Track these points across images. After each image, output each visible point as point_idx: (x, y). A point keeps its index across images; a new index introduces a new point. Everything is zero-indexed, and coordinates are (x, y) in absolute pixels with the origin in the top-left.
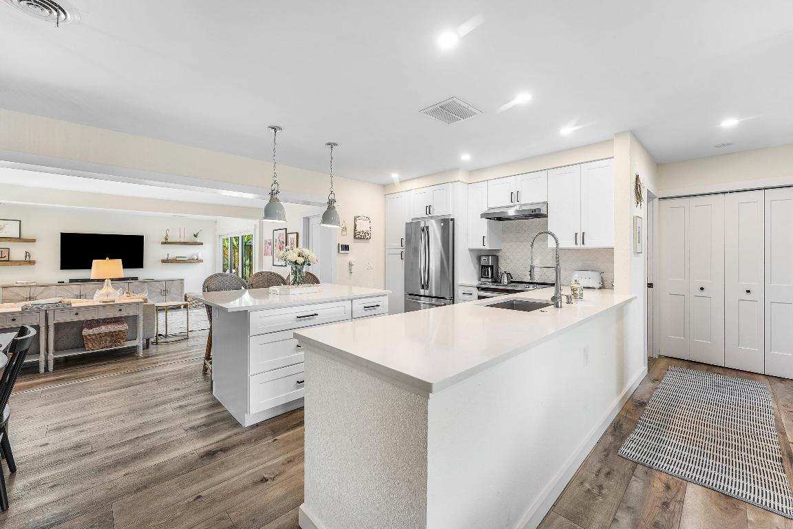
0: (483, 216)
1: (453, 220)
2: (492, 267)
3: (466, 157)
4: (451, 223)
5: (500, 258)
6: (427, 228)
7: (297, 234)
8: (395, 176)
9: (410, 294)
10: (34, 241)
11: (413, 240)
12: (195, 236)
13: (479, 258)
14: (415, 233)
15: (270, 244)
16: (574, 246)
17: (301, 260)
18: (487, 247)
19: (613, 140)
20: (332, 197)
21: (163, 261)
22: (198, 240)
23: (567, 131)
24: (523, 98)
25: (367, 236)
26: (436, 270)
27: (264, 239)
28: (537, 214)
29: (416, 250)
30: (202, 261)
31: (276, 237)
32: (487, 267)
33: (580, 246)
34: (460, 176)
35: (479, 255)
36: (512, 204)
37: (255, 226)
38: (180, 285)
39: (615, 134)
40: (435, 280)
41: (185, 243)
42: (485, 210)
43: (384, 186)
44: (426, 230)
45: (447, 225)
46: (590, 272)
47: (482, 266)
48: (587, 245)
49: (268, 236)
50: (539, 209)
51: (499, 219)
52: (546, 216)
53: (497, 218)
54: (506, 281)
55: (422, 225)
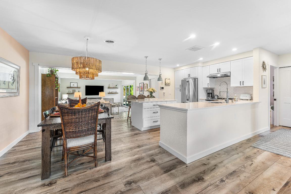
0: (207, 77)
2: (211, 93)
3: (201, 59)
4: (197, 79)
5: (214, 90)
6: (189, 81)
7: (147, 84)
8: (178, 65)
10: (80, 88)
11: (184, 86)
12: (116, 86)
13: (207, 91)
14: (185, 83)
15: (139, 88)
16: (240, 86)
17: (153, 91)
18: (209, 87)
19: (252, 51)
20: (160, 74)
21: (108, 93)
22: (117, 87)
23: (235, 50)
24: (216, 44)
25: (169, 84)
26: (192, 94)
27: (137, 86)
28: (226, 76)
29: (185, 89)
30: (118, 93)
31: (140, 85)
33: (242, 86)
34: (200, 64)
35: (207, 89)
36: (218, 73)
37: (134, 82)
38: (113, 100)
39: (254, 49)
40: (192, 98)
41: (113, 88)
42: (208, 75)
43: (174, 68)
44: (188, 82)
45: (195, 80)
46: (247, 94)
47: (208, 93)
48: (245, 85)
49: (138, 85)
50: (227, 74)
51: (214, 78)
52: (229, 76)
53: (213, 77)
54: (216, 98)
55: (187, 80)
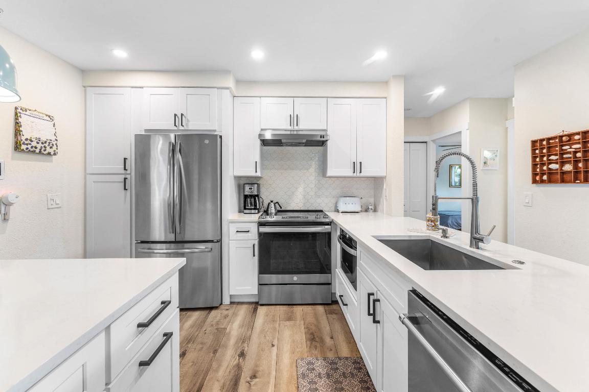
1: (221, 137)
2: (258, 197)
4: (219, 139)
5: (261, 186)
9: (142, 242)
18: (259, 174)
25: (48, 150)
32: (251, 196)
33: (357, 174)
34: (232, 83)
35: (243, 183)
36: (291, 128)
45: (215, 142)
47: (246, 197)
55: (172, 139)
